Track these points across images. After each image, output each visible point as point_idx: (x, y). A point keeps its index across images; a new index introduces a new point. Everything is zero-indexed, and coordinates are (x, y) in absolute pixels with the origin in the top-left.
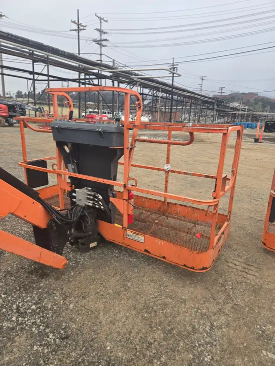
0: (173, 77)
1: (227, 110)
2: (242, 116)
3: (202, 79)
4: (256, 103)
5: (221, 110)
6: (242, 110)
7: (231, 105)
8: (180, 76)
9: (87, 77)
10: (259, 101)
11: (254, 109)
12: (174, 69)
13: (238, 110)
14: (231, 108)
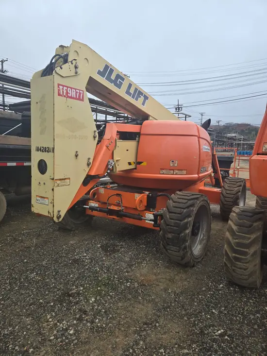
0: (186, 117)
1: (225, 140)
2: (239, 145)
3: (202, 115)
4: (250, 133)
5: (219, 140)
6: (238, 140)
7: (229, 135)
8: (190, 116)
9: (118, 119)
10: (253, 130)
11: (249, 138)
12: (179, 108)
13: (235, 140)
14: (228, 138)
